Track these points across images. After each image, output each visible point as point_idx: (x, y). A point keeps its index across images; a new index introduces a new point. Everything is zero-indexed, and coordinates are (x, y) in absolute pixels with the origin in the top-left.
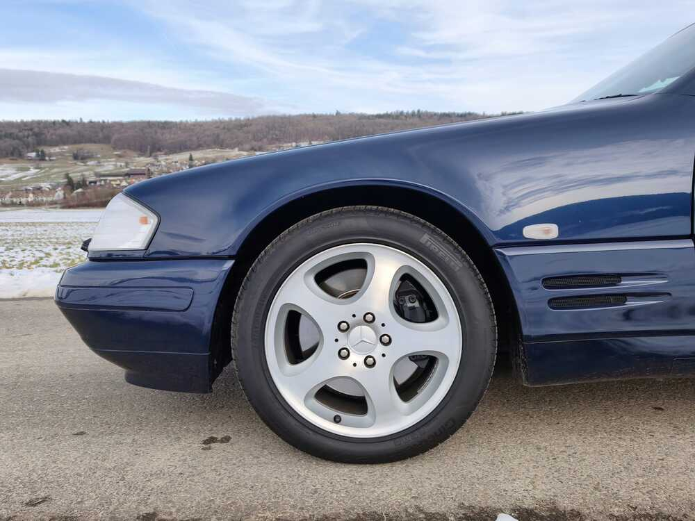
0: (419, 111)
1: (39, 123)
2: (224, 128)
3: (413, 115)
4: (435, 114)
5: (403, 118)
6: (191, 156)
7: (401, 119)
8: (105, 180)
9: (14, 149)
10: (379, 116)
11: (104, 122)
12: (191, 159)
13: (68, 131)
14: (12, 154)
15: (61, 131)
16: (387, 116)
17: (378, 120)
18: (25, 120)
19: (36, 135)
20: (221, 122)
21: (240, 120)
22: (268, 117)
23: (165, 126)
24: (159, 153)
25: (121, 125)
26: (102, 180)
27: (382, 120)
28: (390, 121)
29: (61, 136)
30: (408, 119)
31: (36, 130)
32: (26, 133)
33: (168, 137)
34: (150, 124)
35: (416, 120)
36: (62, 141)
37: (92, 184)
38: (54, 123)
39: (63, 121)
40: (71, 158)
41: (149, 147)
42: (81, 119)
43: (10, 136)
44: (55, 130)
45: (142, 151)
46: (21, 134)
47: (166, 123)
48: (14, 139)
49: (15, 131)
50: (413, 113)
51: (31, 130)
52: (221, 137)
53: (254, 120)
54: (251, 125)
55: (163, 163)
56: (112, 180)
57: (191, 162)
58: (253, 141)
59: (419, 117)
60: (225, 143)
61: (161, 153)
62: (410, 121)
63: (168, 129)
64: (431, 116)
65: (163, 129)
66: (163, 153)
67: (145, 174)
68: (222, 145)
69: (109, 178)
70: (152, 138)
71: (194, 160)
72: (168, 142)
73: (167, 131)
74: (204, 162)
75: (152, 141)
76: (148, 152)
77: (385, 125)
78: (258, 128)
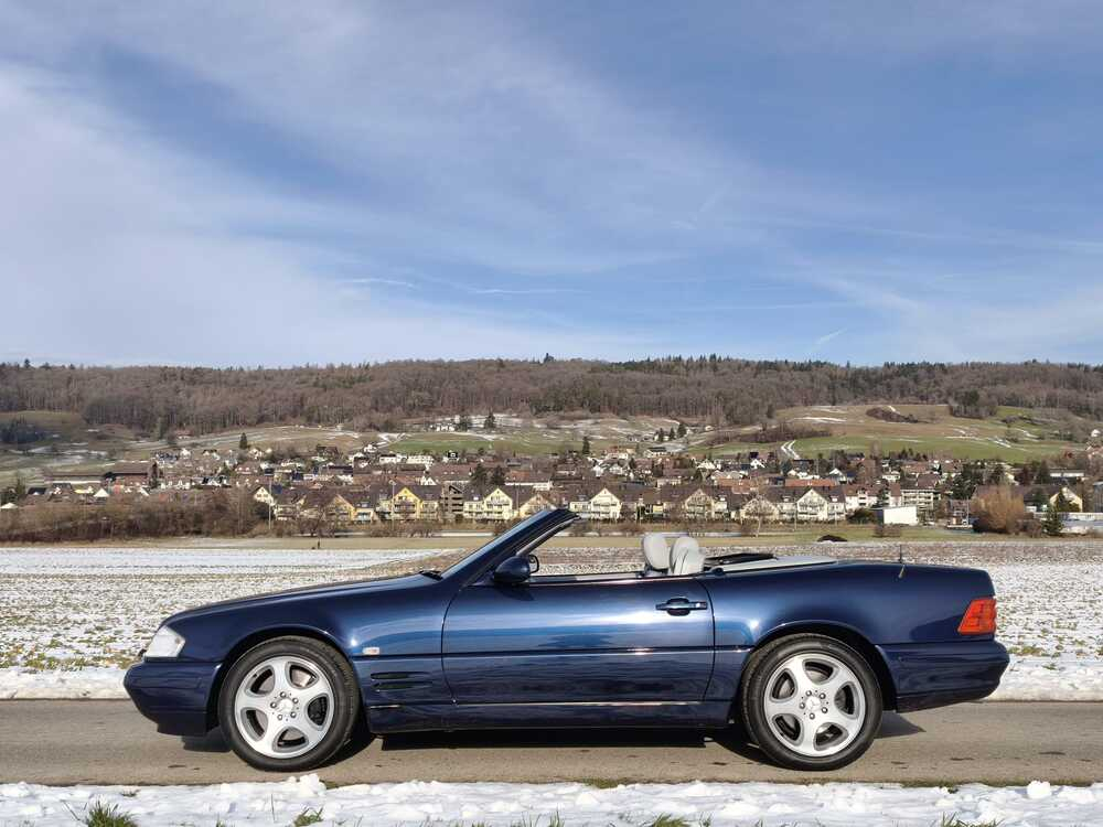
0: (713, 357)
2: (315, 385)
3: (702, 363)
4: (748, 364)
5: (682, 370)
6: (244, 439)
7: (677, 373)
8: (63, 486)
10: (631, 366)
11: (72, 367)
12: (244, 445)
16: (650, 366)
17: (630, 374)
20: (311, 371)
21: (349, 367)
22: (409, 364)
23: (195, 377)
24: (177, 432)
25: (107, 374)
26: (56, 485)
27: (638, 375)
28: (656, 376)
30: (691, 373)
33: (201, 401)
34: (166, 374)
35: (707, 374)
37: (36, 494)
41: (159, 419)
42: (27, 361)
45: (144, 423)
47: (198, 371)
50: (703, 359)
52: (310, 401)
53: (378, 367)
54: (371, 379)
55: (185, 452)
56: (81, 487)
57: (242, 451)
58: (374, 411)
59: (715, 368)
60: (316, 415)
61: (183, 432)
62: (698, 376)
63: (201, 383)
64: (739, 368)
65: (193, 382)
66: (188, 432)
67: (146, 474)
68: (312, 418)
69: (72, 482)
70: (167, 402)
71: (249, 447)
72: (200, 410)
73: (199, 389)
74: (269, 451)
75: (166, 409)
76: (157, 432)
77: (644, 384)
78: (386, 384)
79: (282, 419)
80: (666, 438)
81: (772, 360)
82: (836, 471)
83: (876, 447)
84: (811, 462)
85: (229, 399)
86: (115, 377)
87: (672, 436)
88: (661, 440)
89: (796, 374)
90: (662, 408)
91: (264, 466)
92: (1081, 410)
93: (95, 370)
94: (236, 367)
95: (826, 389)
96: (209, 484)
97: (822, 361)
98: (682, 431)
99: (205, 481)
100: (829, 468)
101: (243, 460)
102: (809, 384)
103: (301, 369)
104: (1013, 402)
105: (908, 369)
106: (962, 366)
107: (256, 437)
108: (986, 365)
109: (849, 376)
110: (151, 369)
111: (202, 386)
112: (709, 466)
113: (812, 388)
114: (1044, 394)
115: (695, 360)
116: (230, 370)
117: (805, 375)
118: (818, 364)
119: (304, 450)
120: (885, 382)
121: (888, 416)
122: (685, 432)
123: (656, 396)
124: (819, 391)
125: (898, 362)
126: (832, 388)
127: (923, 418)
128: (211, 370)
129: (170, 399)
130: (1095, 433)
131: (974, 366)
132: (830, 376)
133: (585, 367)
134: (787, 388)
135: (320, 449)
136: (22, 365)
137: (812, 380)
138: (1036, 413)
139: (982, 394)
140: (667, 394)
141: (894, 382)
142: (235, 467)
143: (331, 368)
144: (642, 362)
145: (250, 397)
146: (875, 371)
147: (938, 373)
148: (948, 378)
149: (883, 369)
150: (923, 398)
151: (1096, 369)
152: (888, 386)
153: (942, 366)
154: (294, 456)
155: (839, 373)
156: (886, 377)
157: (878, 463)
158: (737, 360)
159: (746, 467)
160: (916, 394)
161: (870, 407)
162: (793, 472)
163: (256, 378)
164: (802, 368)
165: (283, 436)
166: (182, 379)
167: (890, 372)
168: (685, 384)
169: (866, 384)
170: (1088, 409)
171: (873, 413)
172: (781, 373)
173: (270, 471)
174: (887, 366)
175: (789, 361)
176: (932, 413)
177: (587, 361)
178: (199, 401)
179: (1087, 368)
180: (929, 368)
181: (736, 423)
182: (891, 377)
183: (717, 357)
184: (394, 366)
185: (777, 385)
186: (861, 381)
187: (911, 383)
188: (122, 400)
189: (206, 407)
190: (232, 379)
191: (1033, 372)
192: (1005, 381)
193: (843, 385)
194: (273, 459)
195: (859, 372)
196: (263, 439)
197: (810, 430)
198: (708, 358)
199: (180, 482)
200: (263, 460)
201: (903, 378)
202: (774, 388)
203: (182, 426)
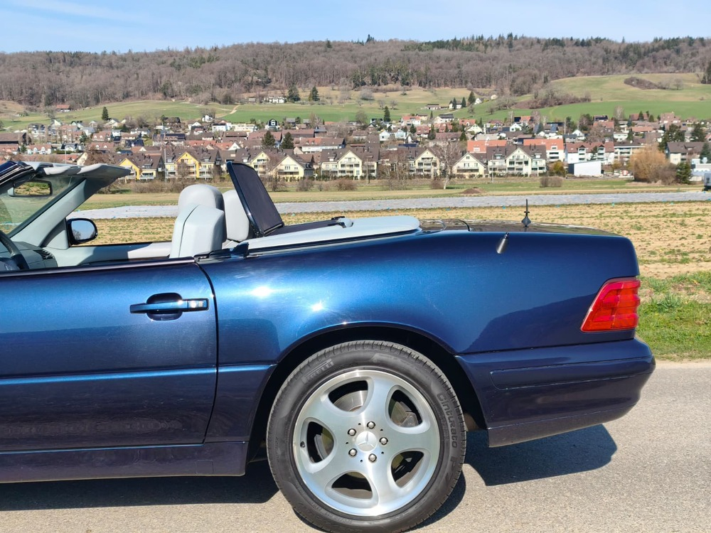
0: (510, 35)
2: (172, 65)
3: (499, 42)
4: (539, 41)
5: (482, 47)
7: (477, 50)
10: (440, 45)
12: (106, 117)
16: (456, 44)
17: (437, 51)
20: (171, 54)
21: (202, 51)
22: (251, 46)
23: (75, 59)
24: (59, 106)
28: (457, 53)
30: (489, 49)
33: (78, 80)
34: (51, 58)
35: (503, 50)
41: (44, 96)
45: (31, 99)
47: (77, 56)
50: (501, 38)
52: (165, 80)
53: (226, 50)
54: (217, 59)
55: (57, 123)
57: (103, 121)
58: (218, 86)
59: (510, 45)
60: (170, 91)
61: (63, 106)
63: (81, 65)
64: (532, 44)
65: (71, 64)
66: (68, 107)
67: (17, 142)
68: (167, 93)
70: (50, 81)
71: (110, 119)
72: (77, 87)
73: (78, 69)
74: (124, 121)
75: (50, 88)
76: (42, 105)
77: (448, 60)
78: (229, 63)
79: (143, 95)
80: (459, 107)
81: (559, 37)
82: (577, 132)
83: (619, 111)
84: (560, 124)
85: (101, 77)
86: (7, 61)
87: (464, 105)
88: (455, 108)
89: (577, 49)
90: (461, 80)
91: (116, 134)
94: (109, 52)
95: (600, 61)
96: (67, 149)
97: (602, 38)
98: (472, 99)
99: (63, 147)
100: (574, 129)
101: (99, 129)
102: (587, 57)
103: (163, 52)
105: (673, 44)
107: (114, 109)
109: (622, 50)
110: (38, 54)
111: (81, 68)
112: (477, 129)
113: (590, 60)
115: (494, 38)
116: (104, 54)
117: (585, 49)
118: (598, 40)
119: (149, 121)
120: (650, 54)
121: (640, 83)
122: (474, 101)
123: (456, 71)
124: (595, 63)
126: (605, 60)
127: (671, 86)
128: (88, 54)
129: (52, 79)
132: (606, 51)
133: (398, 46)
134: (569, 62)
135: (164, 119)
137: (591, 54)
140: (465, 68)
142: (92, 135)
143: (188, 51)
144: (448, 41)
145: (118, 77)
146: (644, 45)
148: (702, 50)
149: (652, 43)
150: (677, 67)
152: (654, 57)
153: (702, 40)
154: (143, 125)
155: (613, 48)
156: (653, 50)
157: (616, 123)
158: (530, 38)
159: (506, 130)
160: (676, 65)
161: (627, 77)
162: (542, 134)
163: (125, 60)
164: (583, 44)
165: (136, 108)
166: (64, 61)
167: (656, 46)
168: (482, 60)
169: (636, 56)
171: (628, 82)
172: (565, 48)
173: (119, 138)
175: (573, 38)
176: (678, 81)
177: (403, 42)
178: (77, 80)
180: (690, 41)
181: (516, 92)
182: (657, 50)
183: (514, 36)
184: (237, 48)
185: (559, 59)
186: (631, 54)
187: (673, 55)
188: (13, 80)
189: (83, 85)
190: (105, 62)
193: (616, 58)
194: (124, 129)
195: (631, 46)
196: (121, 111)
197: (573, 97)
198: (506, 37)
199: (43, 149)
200: (116, 128)
201: (667, 51)
202: (557, 61)
203: (63, 101)
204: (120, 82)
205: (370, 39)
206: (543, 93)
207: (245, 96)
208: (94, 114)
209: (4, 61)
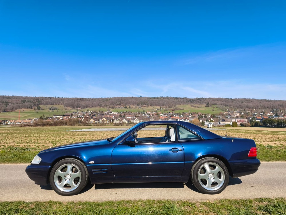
0: (168, 97)
1: (41, 97)
2: (102, 101)
3: (166, 98)
4: (173, 98)
5: (162, 99)
6: (88, 109)
8: (55, 117)
9: (30, 106)
10: (154, 98)
11: (63, 98)
12: (88, 111)
13: (50, 100)
14: (29, 108)
15: (47, 101)
16: (157, 98)
17: (154, 99)
18: (36, 97)
19: (39, 101)
20: (102, 98)
21: (108, 98)
22: (117, 97)
23: (83, 99)
25: (68, 99)
28: (158, 100)
29: (47, 102)
31: (39, 100)
32: (36, 101)
33: (83, 103)
34: (77, 99)
35: (167, 99)
36: (47, 104)
38: (46, 98)
39: (49, 97)
40: (49, 109)
43: (30, 102)
44: (46, 100)
45: (73, 107)
46: (33, 101)
47: (83, 98)
48: (31, 102)
49: (32, 100)
51: (38, 100)
52: (101, 103)
53: (113, 98)
54: (111, 100)
55: (78, 112)
56: (58, 117)
58: (111, 105)
59: (168, 98)
62: (165, 100)
67: (70, 115)
68: (100, 106)
69: (57, 117)
70: (77, 103)
72: (83, 105)
75: (77, 105)
76: (75, 108)
77: (156, 101)
78: (113, 101)
79: (96, 106)
82: (181, 115)
83: (190, 112)
84: (178, 114)
85: (88, 103)
87: (159, 110)
88: (157, 110)
90: (158, 105)
91: (90, 114)
92: (226, 105)
93: (66, 98)
94: (89, 98)
95: (186, 102)
98: (161, 109)
99: (79, 116)
101: (87, 113)
103: (100, 98)
104: (215, 104)
105: (200, 99)
106: (208, 98)
107: (90, 109)
108: (212, 98)
110: (75, 98)
111: (84, 101)
112: (162, 114)
114: (220, 103)
118: (185, 98)
119: (97, 111)
120: (195, 101)
121: (194, 106)
123: (157, 103)
124: (184, 102)
125: (198, 98)
126: (187, 102)
127: (200, 107)
128: (85, 98)
130: (227, 109)
131: (210, 98)
133: (147, 98)
134: (179, 102)
135: (100, 111)
136: (54, 97)
137: (184, 100)
138: (218, 106)
139: (210, 103)
140: (159, 103)
141: (197, 101)
142: (85, 114)
143: (105, 98)
146: (194, 99)
147: (204, 99)
148: (205, 100)
150: (201, 103)
151: (230, 99)
154: (95, 112)
155: (188, 99)
157: (189, 114)
159: (167, 115)
161: (191, 105)
162: (174, 116)
163: (93, 100)
164: (182, 98)
165: (94, 109)
166: (81, 100)
167: (196, 99)
168: (162, 101)
170: (227, 105)
171: (191, 106)
172: (179, 99)
173: (90, 115)
174: (196, 98)
179: (228, 99)
180: (203, 98)
181: (169, 107)
182: (197, 100)
184: (115, 98)
186: (192, 101)
187: (200, 101)
188: (70, 103)
190: (88, 100)
191: (220, 99)
192: (215, 101)
193: (189, 101)
194: (92, 113)
195: (191, 99)
196: (91, 110)
197: (180, 109)
199: (75, 117)
202: (177, 102)
203: (80, 107)
204: (91, 104)
205: (141, 97)
206: (174, 108)
207: (116, 107)
208: (86, 110)
209: (69, 99)
